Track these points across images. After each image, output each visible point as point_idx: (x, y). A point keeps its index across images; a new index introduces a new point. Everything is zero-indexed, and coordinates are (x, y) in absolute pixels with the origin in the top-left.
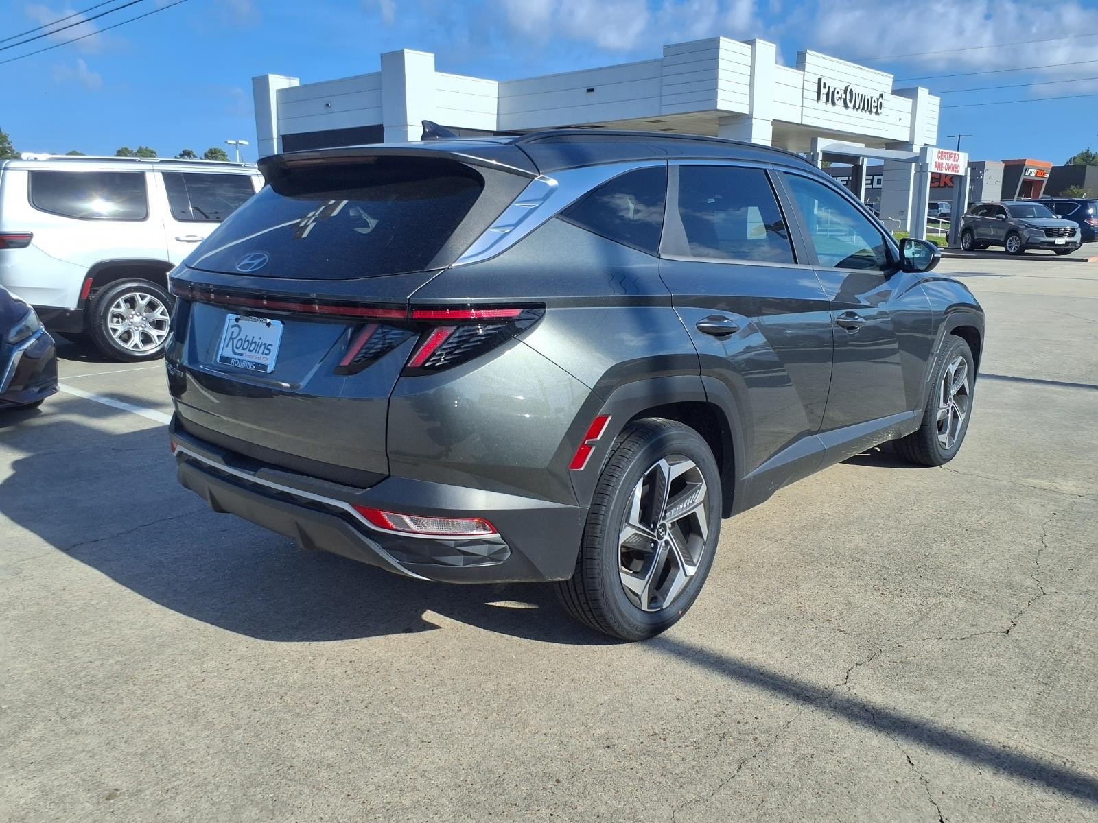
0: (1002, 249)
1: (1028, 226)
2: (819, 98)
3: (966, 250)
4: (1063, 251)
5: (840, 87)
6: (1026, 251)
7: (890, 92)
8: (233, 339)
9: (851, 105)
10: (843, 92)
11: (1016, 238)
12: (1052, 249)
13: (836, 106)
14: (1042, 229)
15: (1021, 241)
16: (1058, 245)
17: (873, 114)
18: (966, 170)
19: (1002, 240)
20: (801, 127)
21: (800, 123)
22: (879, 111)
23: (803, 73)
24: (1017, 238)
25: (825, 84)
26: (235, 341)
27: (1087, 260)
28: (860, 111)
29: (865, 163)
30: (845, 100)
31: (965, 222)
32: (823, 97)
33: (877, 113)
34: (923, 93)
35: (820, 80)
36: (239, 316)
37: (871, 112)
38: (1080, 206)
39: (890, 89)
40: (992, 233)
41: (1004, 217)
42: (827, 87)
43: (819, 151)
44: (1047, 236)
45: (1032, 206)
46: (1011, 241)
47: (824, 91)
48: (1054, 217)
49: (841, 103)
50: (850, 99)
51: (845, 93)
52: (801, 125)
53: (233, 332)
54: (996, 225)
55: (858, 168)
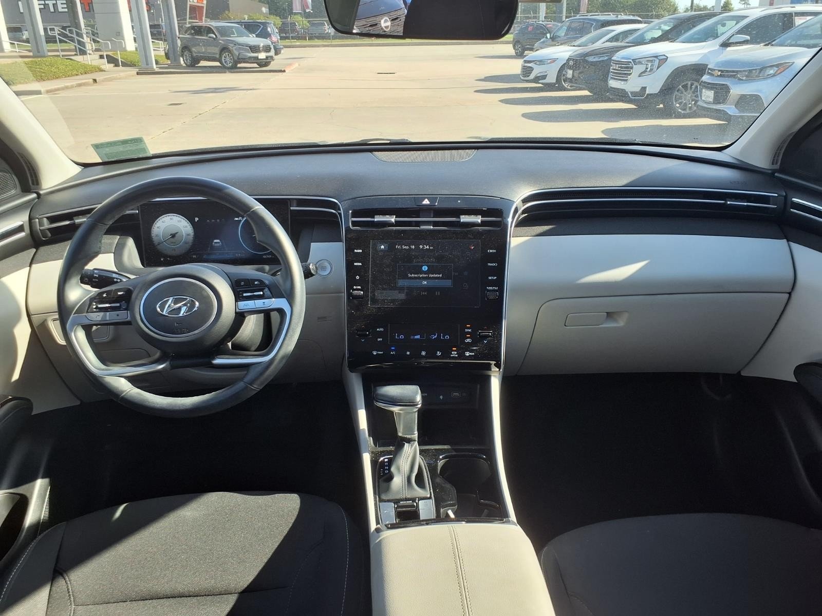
0: (217, 64)
1: (236, 44)
3: (188, 66)
4: (264, 64)
6: (239, 65)
11: (228, 55)
12: (256, 63)
14: (246, 46)
15: (233, 57)
16: (261, 59)
19: (218, 56)
24: (230, 55)
27: (284, 71)
31: (181, 41)
38: (262, 26)
40: (203, 51)
41: (215, 37)
44: (252, 52)
45: (232, 27)
46: (225, 57)
48: (250, 35)
54: (207, 44)
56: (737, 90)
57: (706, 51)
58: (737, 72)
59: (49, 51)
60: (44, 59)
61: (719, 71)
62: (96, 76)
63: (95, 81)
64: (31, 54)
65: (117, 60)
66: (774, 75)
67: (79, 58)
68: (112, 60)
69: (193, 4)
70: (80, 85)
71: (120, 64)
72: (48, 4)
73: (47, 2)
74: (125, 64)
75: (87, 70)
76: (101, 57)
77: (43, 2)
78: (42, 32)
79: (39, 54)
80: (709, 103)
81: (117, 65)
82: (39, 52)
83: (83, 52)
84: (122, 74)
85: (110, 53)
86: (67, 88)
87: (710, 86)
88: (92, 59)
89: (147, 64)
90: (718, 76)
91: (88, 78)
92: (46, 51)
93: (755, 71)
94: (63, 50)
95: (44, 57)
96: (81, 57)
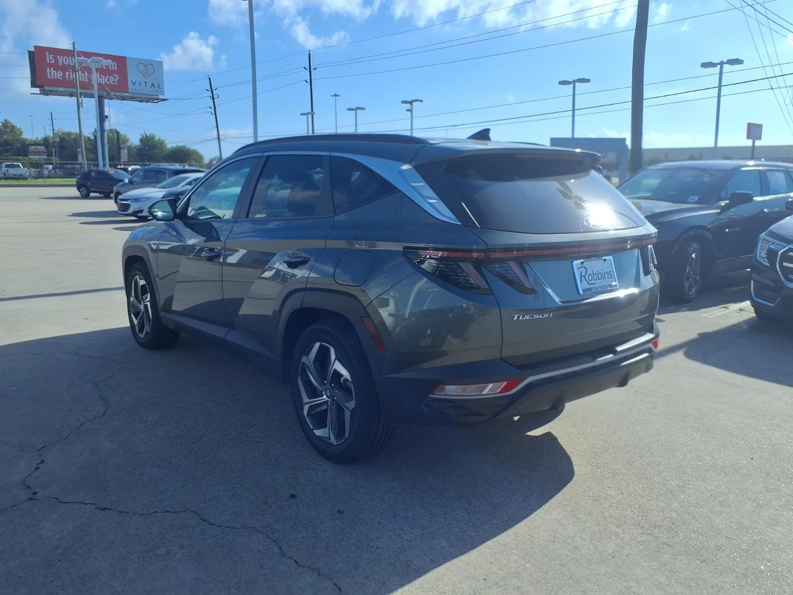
8: (584, 276)
26: (587, 277)
36: (582, 260)
53: (581, 272)
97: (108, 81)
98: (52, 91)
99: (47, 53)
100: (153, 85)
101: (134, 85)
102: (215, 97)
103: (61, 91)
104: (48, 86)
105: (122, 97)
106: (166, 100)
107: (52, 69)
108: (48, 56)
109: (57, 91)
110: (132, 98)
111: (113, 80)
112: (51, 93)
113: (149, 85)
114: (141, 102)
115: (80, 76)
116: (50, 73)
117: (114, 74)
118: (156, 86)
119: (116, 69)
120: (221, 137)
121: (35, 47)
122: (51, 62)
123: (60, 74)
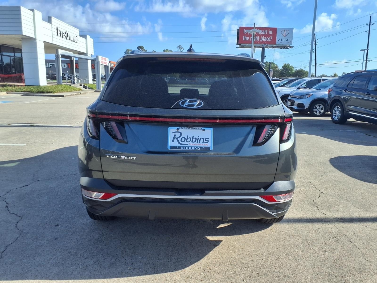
2: (58, 35)
5: (64, 32)
7: (79, 35)
9: (68, 38)
10: (65, 33)
13: (63, 38)
17: (75, 42)
18: (109, 64)
20: (53, 45)
21: (52, 43)
22: (77, 42)
23: (51, 25)
25: (59, 30)
26: (179, 139)
28: (71, 41)
29: (74, 59)
30: (66, 36)
32: (59, 34)
33: (76, 42)
34: (88, 37)
35: (57, 28)
37: (74, 42)
39: (78, 35)
42: (60, 31)
43: (59, 54)
47: (59, 32)
49: (64, 37)
50: (67, 36)
51: (66, 34)
52: (53, 44)
53: (175, 135)
55: (72, 61)
56: (297, 102)
57: (292, 90)
58: (297, 96)
59: (63, 82)
60: (61, 85)
61: (292, 96)
62: (81, 91)
63: (81, 93)
64: (56, 83)
65: (86, 87)
66: (307, 97)
67: (73, 85)
68: (85, 87)
69: (112, 67)
70: (76, 94)
71: (87, 88)
72: (54, 65)
73: (54, 64)
74: (89, 88)
75: (77, 90)
76: (81, 85)
77: (52, 64)
78: (61, 75)
79: (59, 83)
80: (290, 106)
81: (86, 89)
82: (59, 82)
83: (74, 83)
84: (90, 92)
85: (84, 84)
86: (72, 95)
87: (290, 100)
88: (77, 86)
89: (99, 89)
90: (292, 97)
91: (78, 92)
92: (62, 82)
93: (303, 96)
94: (68, 83)
95: (61, 84)
96: (74, 85)
97: (268, 40)
98: (244, 46)
99: (244, 29)
100: (287, 40)
101: (279, 40)
102: (316, 44)
103: (247, 46)
104: (243, 44)
105: (273, 46)
106: (292, 47)
107: (245, 36)
108: (244, 30)
109: (246, 46)
110: (277, 47)
111: (270, 39)
112: (244, 47)
113: (285, 40)
114: (282, 48)
115: (256, 38)
116: (244, 38)
117: (271, 36)
118: (289, 40)
119: (272, 34)
120: (317, 64)
121: (240, 27)
122: (245, 33)
123: (248, 38)
